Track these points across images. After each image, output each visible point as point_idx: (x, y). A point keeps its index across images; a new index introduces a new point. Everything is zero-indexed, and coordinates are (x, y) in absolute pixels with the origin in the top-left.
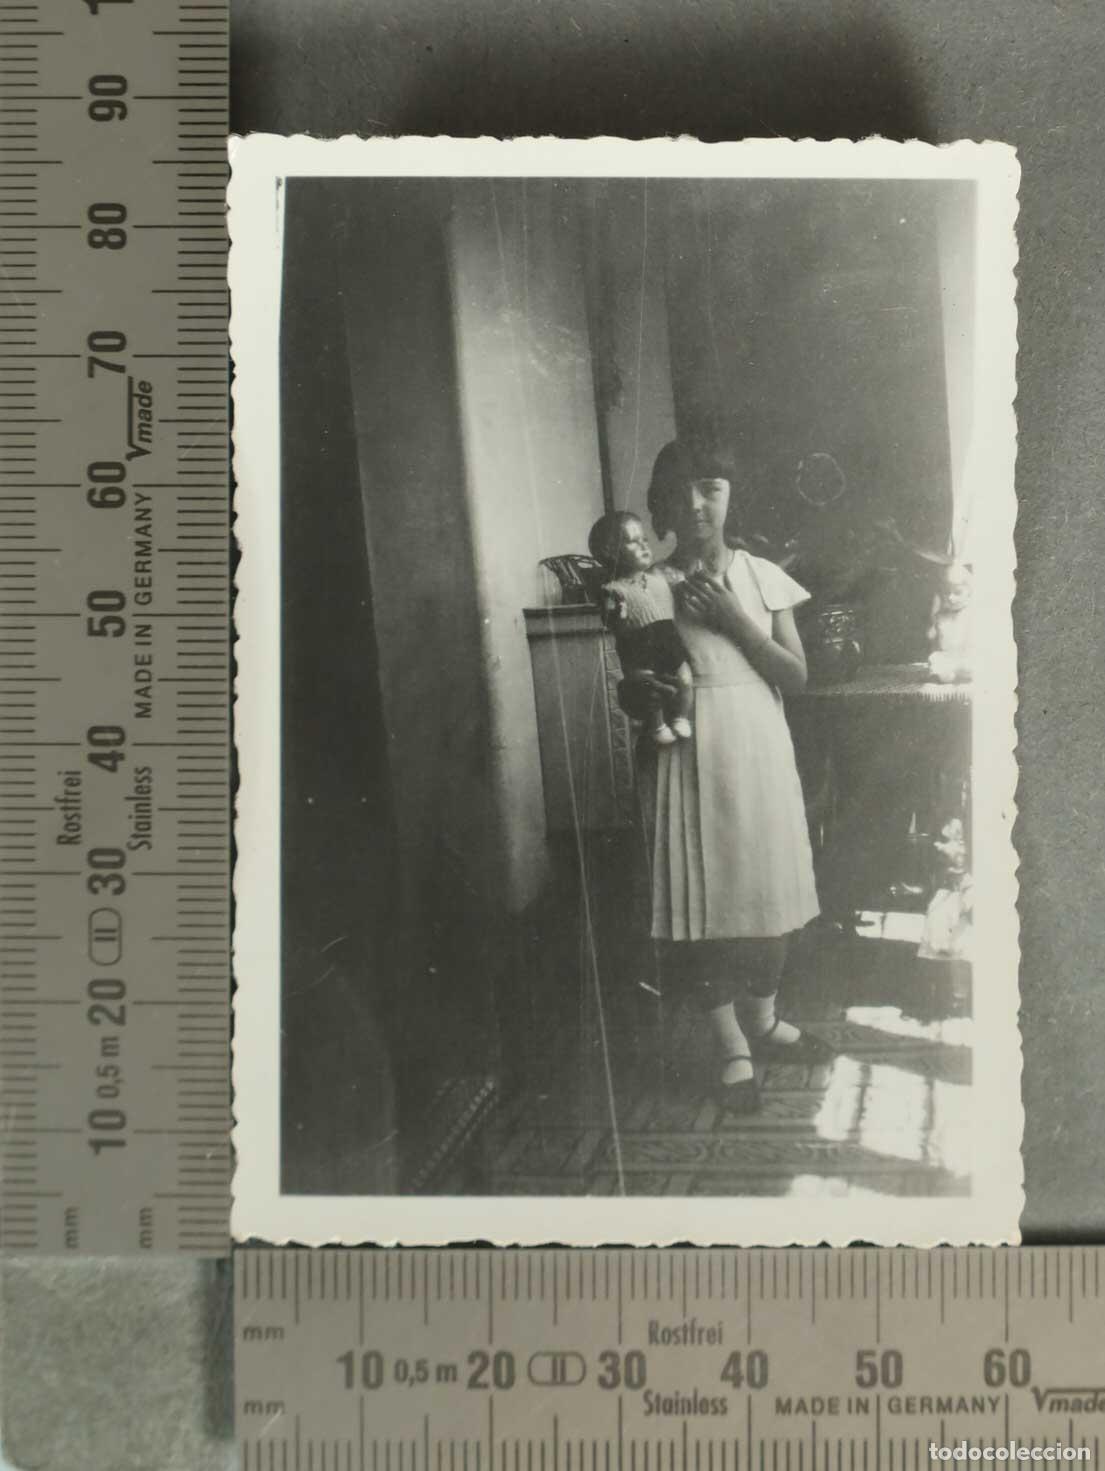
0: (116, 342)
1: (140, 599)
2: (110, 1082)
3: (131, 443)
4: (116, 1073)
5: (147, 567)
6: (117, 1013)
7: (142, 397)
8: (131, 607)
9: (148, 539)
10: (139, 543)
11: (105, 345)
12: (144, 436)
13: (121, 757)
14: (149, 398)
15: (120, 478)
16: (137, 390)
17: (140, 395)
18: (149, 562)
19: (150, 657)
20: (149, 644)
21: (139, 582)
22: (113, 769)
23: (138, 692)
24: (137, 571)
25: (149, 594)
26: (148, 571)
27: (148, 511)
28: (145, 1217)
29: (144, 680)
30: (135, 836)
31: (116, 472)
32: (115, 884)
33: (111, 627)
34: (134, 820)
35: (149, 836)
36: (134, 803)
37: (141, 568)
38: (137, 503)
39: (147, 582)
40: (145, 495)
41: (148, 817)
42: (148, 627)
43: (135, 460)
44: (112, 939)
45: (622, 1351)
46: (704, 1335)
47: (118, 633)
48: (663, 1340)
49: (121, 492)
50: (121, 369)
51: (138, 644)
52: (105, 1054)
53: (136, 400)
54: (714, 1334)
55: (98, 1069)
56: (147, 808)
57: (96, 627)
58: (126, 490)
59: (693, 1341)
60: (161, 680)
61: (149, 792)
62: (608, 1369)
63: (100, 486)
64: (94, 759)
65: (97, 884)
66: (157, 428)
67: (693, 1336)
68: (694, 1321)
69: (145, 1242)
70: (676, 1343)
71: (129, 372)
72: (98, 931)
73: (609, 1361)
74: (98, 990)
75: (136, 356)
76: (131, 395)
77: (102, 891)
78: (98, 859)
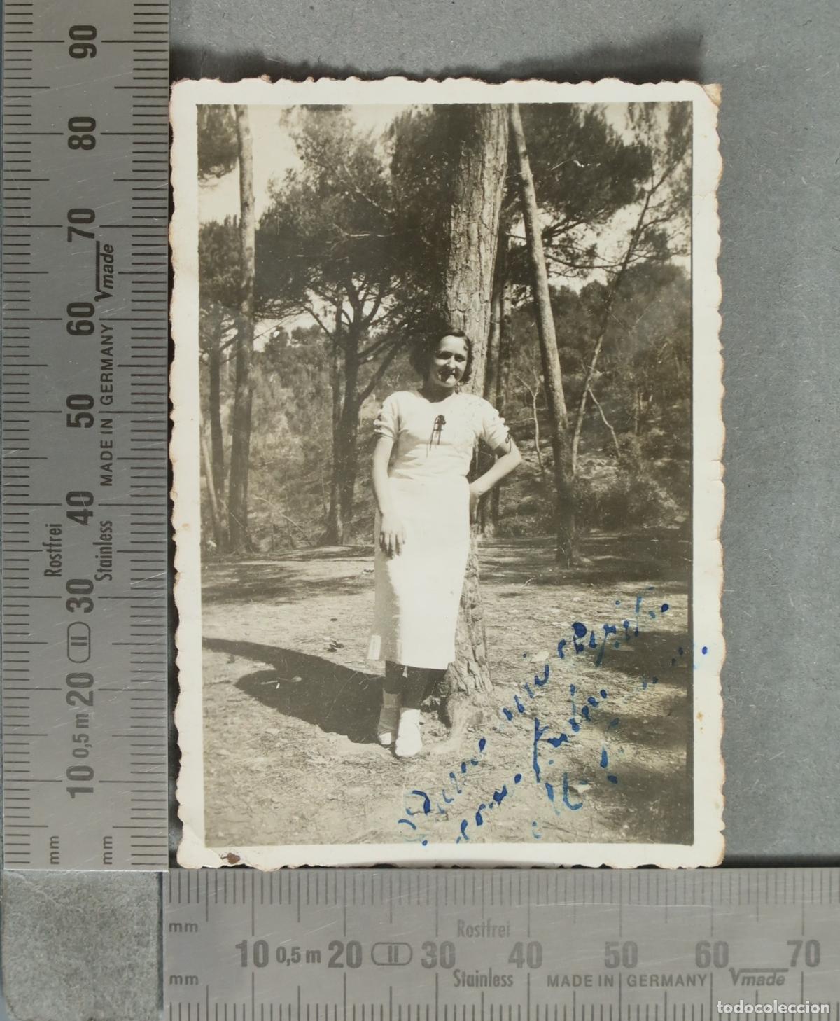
0: (88, 216)
1: (104, 400)
2: (81, 746)
3: (98, 289)
4: (86, 741)
5: (110, 378)
6: (87, 698)
7: (105, 256)
8: (98, 406)
9: (110, 357)
10: (103, 361)
11: (80, 219)
12: (108, 284)
13: (91, 514)
14: (111, 257)
15: (91, 314)
16: (102, 251)
17: (105, 255)
18: (111, 374)
19: (111, 442)
20: (111, 433)
21: (104, 389)
22: (85, 523)
23: (103, 467)
24: (102, 380)
25: (111, 397)
26: (111, 381)
27: (110, 337)
28: (107, 842)
29: (106, 459)
30: (98, 571)
31: (88, 310)
32: (87, 605)
33: (84, 421)
34: (99, 559)
35: (110, 571)
36: (100, 546)
37: (105, 378)
38: (102, 332)
39: (109, 389)
40: (109, 326)
41: (110, 557)
42: (110, 421)
43: (101, 300)
44: (84, 644)
45: (438, 942)
46: (497, 930)
47: (89, 425)
48: (468, 933)
49: (91, 324)
50: (91, 236)
51: (102, 433)
52: (78, 726)
53: (102, 258)
54: (504, 930)
55: (74, 736)
56: (109, 550)
57: (73, 420)
58: (94, 323)
59: (488, 936)
60: (118, 459)
61: (111, 538)
62: (428, 955)
63: (76, 320)
64: (71, 515)
65: (73, 605)
66: (116, 278)
67: (489, 930)
68: (489, 921)
69: (107, 861)
70: (477, 936)
71: (96, 238)
72: (73, 638)
73: (429, 948)
74: (73, 680)
75: (101, 226)
76: (98, 255)
77: (76, 609)
78: (73, 587)
